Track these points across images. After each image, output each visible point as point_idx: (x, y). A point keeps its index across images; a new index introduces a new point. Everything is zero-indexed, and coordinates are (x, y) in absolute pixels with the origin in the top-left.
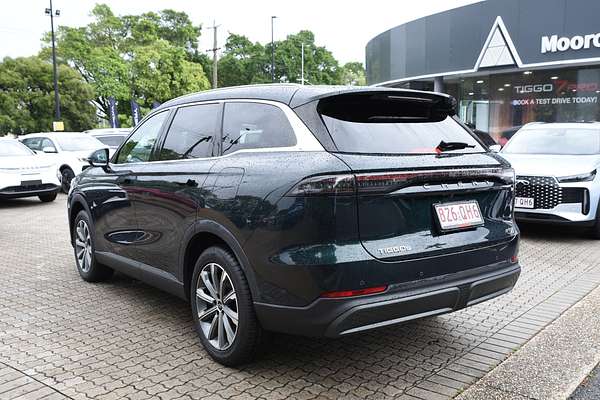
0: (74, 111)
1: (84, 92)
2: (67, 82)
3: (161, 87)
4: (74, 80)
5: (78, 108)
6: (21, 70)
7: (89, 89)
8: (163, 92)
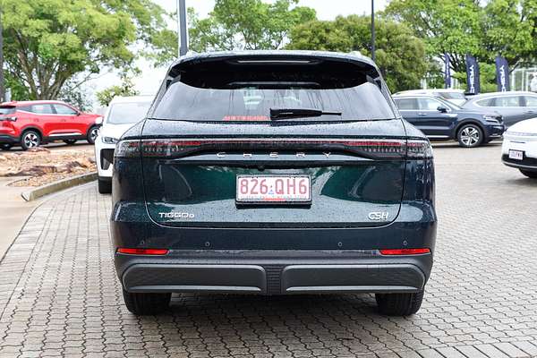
0: (400, 70)
1: (413, 49)
2: (393, 39)
3: (520, 36)
4: (401, 36)
5: (405, 67)
6: (349, 29)
7: (419, 45)
8: (522, 43)
